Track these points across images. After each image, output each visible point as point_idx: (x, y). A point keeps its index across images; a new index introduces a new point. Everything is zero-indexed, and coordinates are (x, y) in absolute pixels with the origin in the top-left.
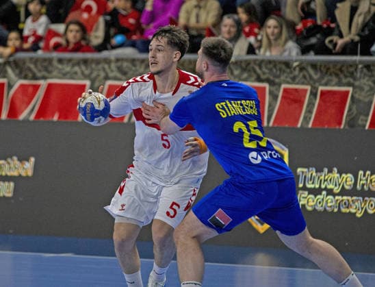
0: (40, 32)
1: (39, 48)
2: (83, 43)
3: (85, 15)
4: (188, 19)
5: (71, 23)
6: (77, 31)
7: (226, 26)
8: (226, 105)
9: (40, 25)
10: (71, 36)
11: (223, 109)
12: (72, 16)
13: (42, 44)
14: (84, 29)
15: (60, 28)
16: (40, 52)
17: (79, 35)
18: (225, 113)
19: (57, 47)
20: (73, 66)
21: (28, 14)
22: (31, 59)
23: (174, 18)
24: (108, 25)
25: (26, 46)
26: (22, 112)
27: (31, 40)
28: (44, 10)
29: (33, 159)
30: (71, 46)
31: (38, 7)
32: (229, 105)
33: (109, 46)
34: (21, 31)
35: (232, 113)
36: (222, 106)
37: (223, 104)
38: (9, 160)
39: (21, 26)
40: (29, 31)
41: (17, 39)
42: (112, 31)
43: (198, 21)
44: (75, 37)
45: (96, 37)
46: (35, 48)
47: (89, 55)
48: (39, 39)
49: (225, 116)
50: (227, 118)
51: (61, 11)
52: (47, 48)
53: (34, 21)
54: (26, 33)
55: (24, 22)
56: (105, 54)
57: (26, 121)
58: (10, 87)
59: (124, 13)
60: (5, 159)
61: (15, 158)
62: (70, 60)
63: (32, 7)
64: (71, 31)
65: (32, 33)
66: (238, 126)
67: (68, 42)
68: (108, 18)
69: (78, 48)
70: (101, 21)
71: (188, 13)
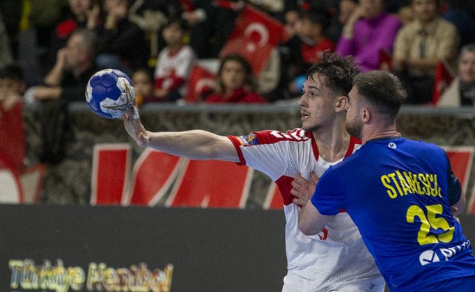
0: (181, 71)
1: (179, 97)
2: (247, 89)
3: (251, 47)
4: (408, 52)
5: (228, 58)
6: (238, 71)
7: (465, 62)
8: (396, 177)
9: (181, 62)
10: (228, 77)
11: (392, 184)
12: (231, 47)
13: (184, 91)
14: (249, 68)
15: (213, 66)
16: (181, 103)
17: (240, 77)
18: (394, 192)
19: (207, 94)
20: (232, 124)
21: (163, 44)
22: (167, 113)
23: (386, 49)
24: (285, 62)
25: (161, 93)
26: (154, 194)
27: (167, 84)
28: (186, 39)
29: (170, 268)
30: (229, 93)
31: (177, 34)
32: (401, 178)
33: (286, 94)
34: (151, 71)
35: (405, 190)
36: (390, 178)
37: (392, 175)
38: (134, 268)
39: (151, 63)
40: (164, 70)
41: (145, 83)
42: (292, 71)
43: (422, 55)
44: (234, 80)
45: (268, 80)
46: (173, 96)
47: (255, 108)
48: (179, 82)
49: (395, 196)
50: (397, 198)
51: (213, 40)
52: (191, 97)
53: (172, 55)
54: (160, 72)
55: (157, 57)
56: (281, 105)
57: (160, 208)
58: (135, 155)
59: (310, 42)
60: (128, 267)
61: (144, 266)
62: (226, 116)
63: (169, 34)
64: (229, 71)
65: (169, 74)
66: (413, 212)
67: (223, 86)
68: (285, 50)
69: (239, 96)
70: (275, 55)
71: (408, 42)
